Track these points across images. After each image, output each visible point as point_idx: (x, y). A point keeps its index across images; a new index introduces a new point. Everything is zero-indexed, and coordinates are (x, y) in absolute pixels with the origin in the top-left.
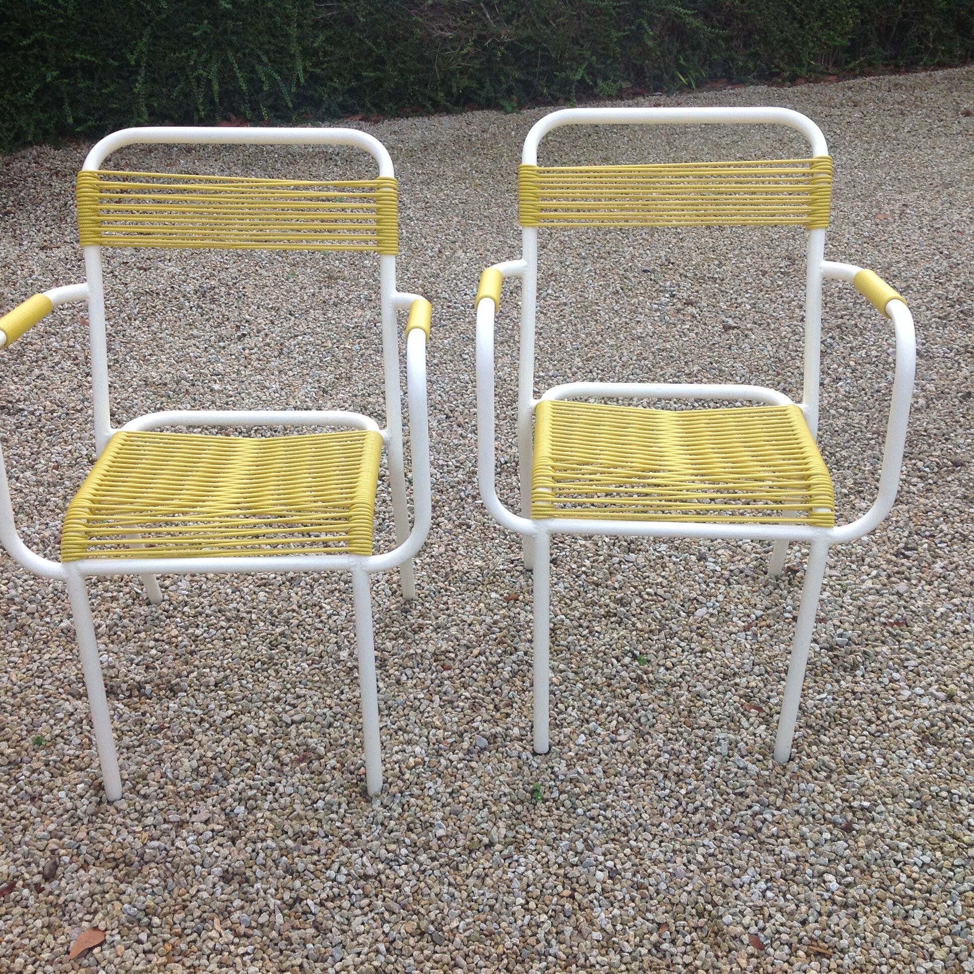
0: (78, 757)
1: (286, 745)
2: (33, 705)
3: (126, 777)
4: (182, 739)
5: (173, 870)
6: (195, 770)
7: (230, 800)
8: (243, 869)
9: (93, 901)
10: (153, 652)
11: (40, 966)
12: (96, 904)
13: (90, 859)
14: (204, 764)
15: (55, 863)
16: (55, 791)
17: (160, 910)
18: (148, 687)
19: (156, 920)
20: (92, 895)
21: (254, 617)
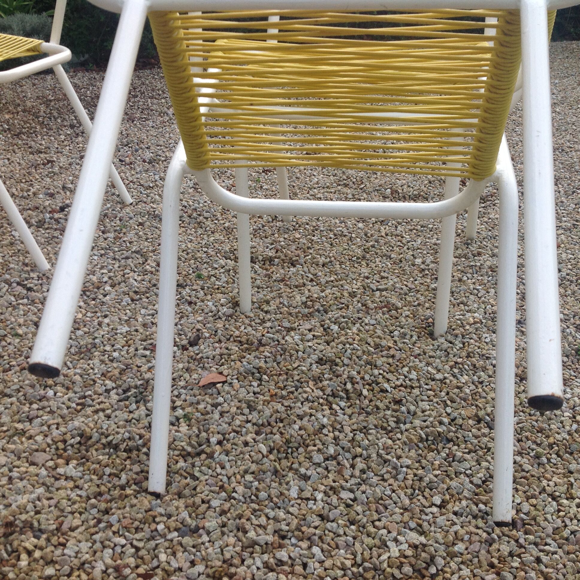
0: (224, 287)
1: (372, 299)
2: (199, 260)
3: (255, 300)
4: (296, 287)
5: (282, 352)
6: (305, 304)
7: (328, 321)
8: (334, 358)
9: (222, 359)
10: (283, 243)
11: (177, 388)
12: (223, 360)
13: (223, 338)
14: (311, 301)
15: (198, 335)
16: (206, 302)
17: (269, 372)
18: (276, 260)
19: (265, 377)
20: (221, 355)
21: (353, 235)
